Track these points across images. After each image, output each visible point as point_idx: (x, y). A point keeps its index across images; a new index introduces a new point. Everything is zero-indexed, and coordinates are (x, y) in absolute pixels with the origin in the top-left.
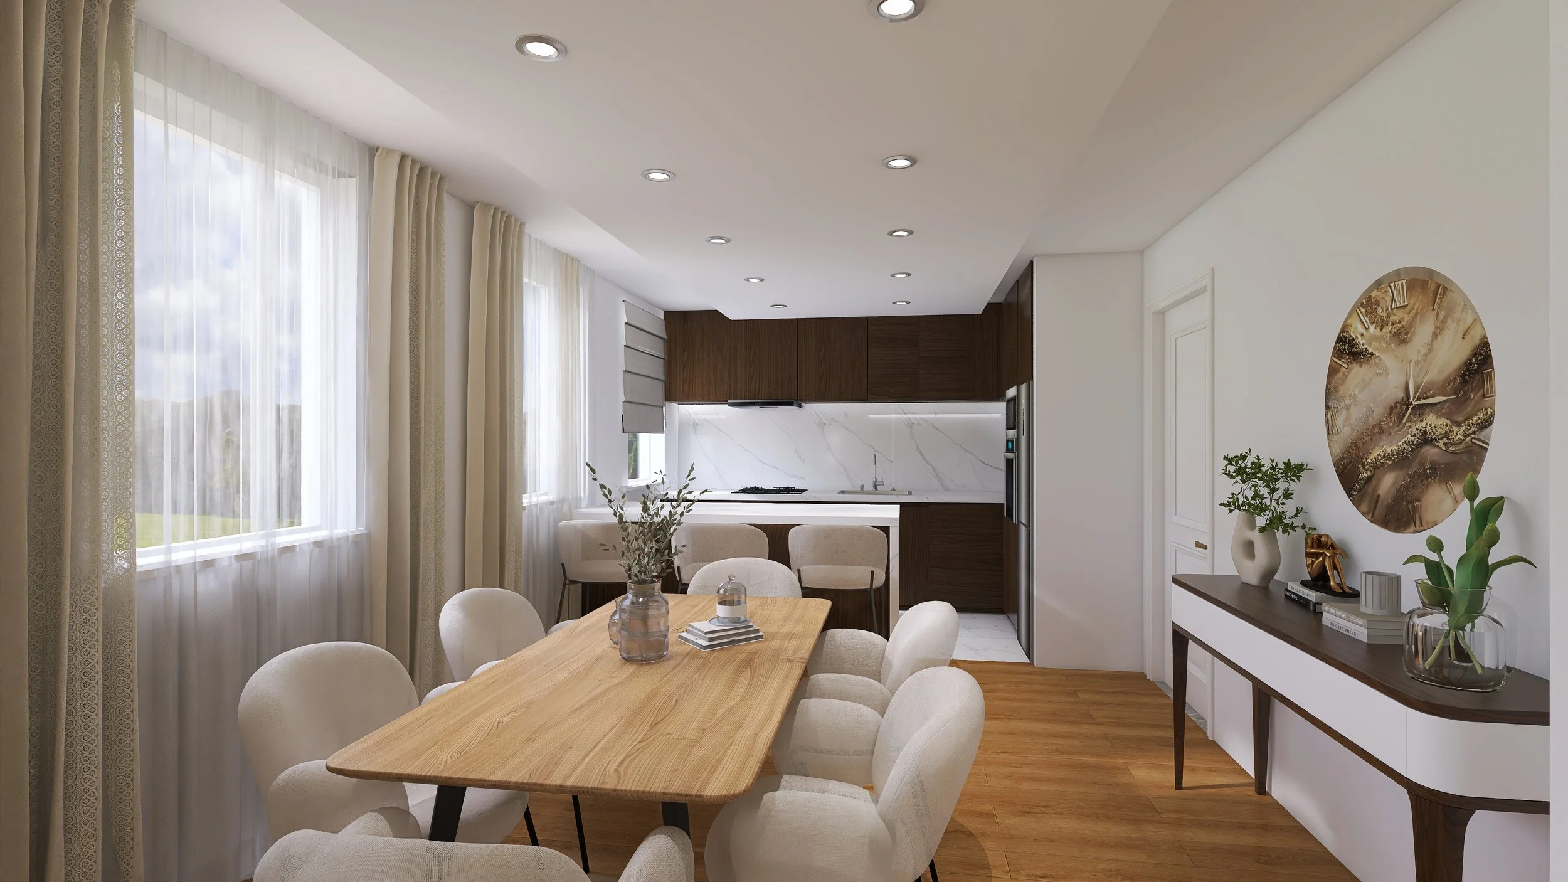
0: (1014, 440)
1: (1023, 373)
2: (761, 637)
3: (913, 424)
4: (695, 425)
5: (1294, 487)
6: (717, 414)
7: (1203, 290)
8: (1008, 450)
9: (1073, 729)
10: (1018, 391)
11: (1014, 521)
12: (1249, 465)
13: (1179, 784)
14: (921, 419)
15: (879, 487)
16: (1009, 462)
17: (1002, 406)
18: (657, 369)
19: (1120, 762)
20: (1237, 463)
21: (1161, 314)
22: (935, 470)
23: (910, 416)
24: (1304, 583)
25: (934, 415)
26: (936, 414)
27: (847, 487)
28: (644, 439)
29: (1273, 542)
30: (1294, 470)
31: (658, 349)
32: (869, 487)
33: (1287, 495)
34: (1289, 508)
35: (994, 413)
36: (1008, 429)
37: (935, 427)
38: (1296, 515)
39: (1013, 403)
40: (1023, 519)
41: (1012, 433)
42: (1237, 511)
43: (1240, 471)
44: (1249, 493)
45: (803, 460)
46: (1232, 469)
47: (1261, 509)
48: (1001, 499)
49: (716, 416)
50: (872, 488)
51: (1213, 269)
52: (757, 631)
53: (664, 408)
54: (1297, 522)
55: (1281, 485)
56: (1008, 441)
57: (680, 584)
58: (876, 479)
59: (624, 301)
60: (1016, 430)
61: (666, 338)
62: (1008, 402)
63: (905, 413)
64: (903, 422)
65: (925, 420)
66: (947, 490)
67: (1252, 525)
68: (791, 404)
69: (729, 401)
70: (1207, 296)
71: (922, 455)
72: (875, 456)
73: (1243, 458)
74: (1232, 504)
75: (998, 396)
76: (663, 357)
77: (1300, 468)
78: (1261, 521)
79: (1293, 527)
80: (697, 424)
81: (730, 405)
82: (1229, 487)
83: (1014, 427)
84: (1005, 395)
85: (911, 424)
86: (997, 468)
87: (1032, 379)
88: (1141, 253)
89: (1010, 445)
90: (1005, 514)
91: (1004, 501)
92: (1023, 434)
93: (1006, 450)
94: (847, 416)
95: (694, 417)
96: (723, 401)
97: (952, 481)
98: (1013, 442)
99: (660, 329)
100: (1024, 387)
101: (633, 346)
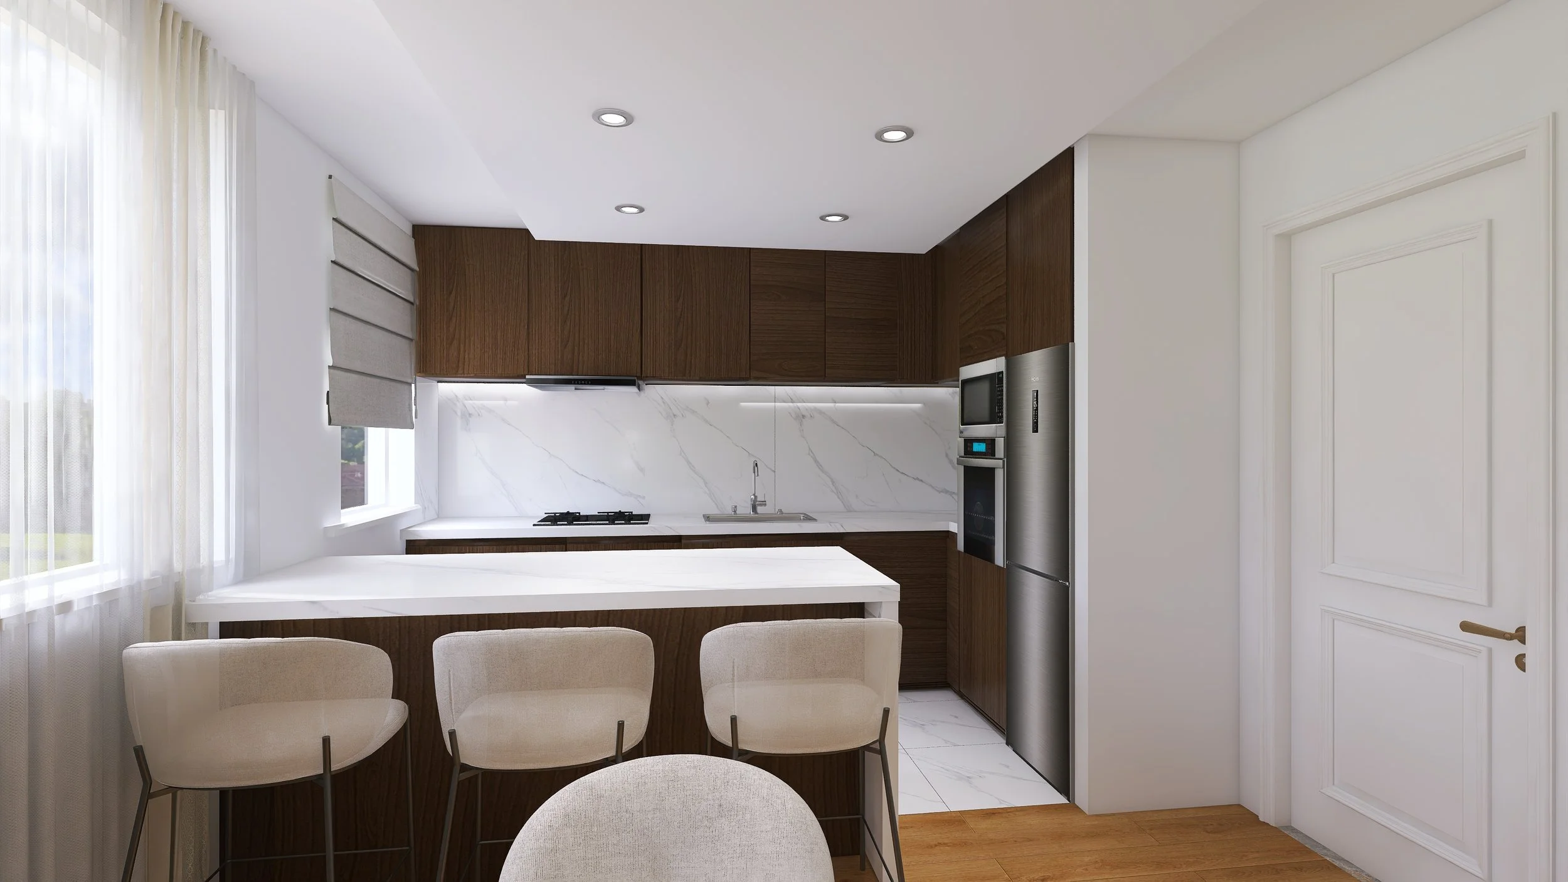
0: (1002, 441)
3: (804, 416)
4: (467, 416)
6: (506, 400)
8: (968, 451)
11: (999, 563)
14: (816, 409)
15: (760, 509)
16: (976, 474)
18: (401, 319)
21: (1286, 239)
22: (833, 482)
23: (799, 404)
25: (832, 405)
26: (835, 402)
27: (713, 511)
28: (376, 438)
31: (402, 284)
32: (745, 509)
36: (965, 423)
37: (833, 420)
41: (987, 430)
45: (645, 470)
49: (502, 402)
50: (749, 511)
51: (1555, 115)
53: (413, 385)
57: (457, 769)
58: (756, 497)
60: (1002, 425)
61: (418, 269)
62: (971, 382)
63: (792, 402)
64: (790, 414)
65: (820, 412)
66: (849, 510)
68: (630, 383)
69: (527, 377)
71: (816, 461)
72: (756, 465)
76: (412, 300)
80: (470, 415)
81: (531, 382)
83: (994, 418)
84: (957, 374)
85: (800, 417)
86: (918, 479)
87: (1073, 341)
88: (1237, 144)
89: (979, 447)
90: (961, 546)
91: (955, 527)
92: (1035, 430)
93: (962, 454)
94: (708, 403)
95: (468, 403)
96: (516, 376)
97: (857, 496)
98: (991, 443)
99: (406, 251)
100: (1038, 359)
101: (352, 267)
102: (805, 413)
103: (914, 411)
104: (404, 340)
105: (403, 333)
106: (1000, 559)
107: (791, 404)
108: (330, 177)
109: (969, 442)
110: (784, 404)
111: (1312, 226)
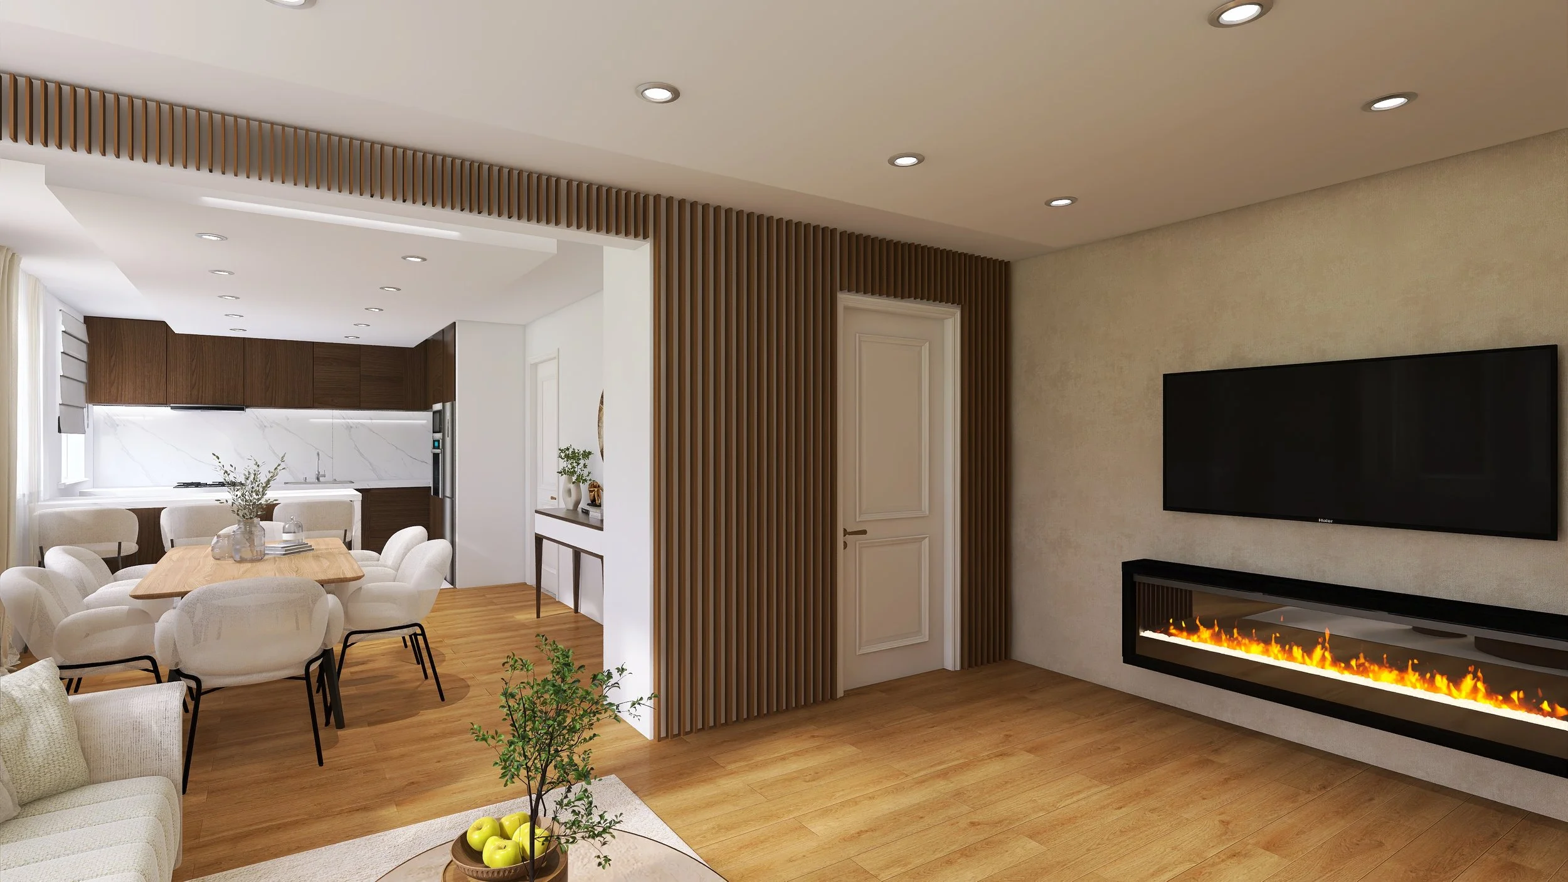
0: (441, 441)
1: (448, 394)
2: (313, 549)
3: (351, 427)
5: (587, 462)
6: (144, 416)
7: (555, 358)
8: (434, 447)
9: (484, 608)
10: (444, 407)
11: (440, 497)
12: (570, 453)
13: (538, 616)
14: (359, 423)
15: (321, 478)
16: (436, 457)
17: (429, 415)
18: (80, 372)
19: (511, 615)
20: (565, 452)
21: (535, 366)
22: (371, 464)
23: (348, 421)
24: (588, 504)
25: (369, 421)
26: (373, 420)
27: (290, 479)
29: (578, 487)
30: (587, 455)
31: (82, 353)
32: (312, 479)
33: (585, 466)
34: (585, 473)
35: (421, 420)
36: (434, 432)
37: (371, 429)
38: (588, 475)
39: (438, 415)
40: (448, 493)
41: (438, 436)
42: (564, 475)
43: (567, 456)
44: (570, 467)
46: (563, 455)
47: (574, 472)
48: (429, 483)
49: (141, 418)
50: (314, 479)
52: (311, 546)
53: (85, 408)
54: (588, 478)
55: (582, 462)
56: (434, 441)
58: (319, 472)
59: (60, 310)
60: (442, 434)
61: (88, 342)
62: (434, 413)
63: (344, 418)
64: (342, 425)
65: (363, 425)
66: (381, 479)
67: (570, 480)
68: (238, 409)
70: (556, 360)
71: (359, 451)
72: (318, 454)
73: (568, 449)
74: (562, 472)
75: (426, 407)
76: (86, 360)
77: (590, 453)
78: (574, 478)
79: (585, 480)
81: (172, 408)
82: (563, 464)
83: (440, 431)
84: (432, 408)
85: (349, 427)
86: (424, 462)
87: (455, 401)
88: (524, 327)
89: (436, 444)
90: (432, 492)
91: (431, 484)
92: (448, 436)
94: (289, 420)
95: (115, 418)
97: (384, 472)
98: (439, 442)
99: (81, 332)
100: (448, 405)
101: (67, 352)
102: (352, 425)
103: (422, 425)
104: (80, 384)
105: (81, 379)
107: (343, 420)
110: (339, 420)
111: (542, 362)
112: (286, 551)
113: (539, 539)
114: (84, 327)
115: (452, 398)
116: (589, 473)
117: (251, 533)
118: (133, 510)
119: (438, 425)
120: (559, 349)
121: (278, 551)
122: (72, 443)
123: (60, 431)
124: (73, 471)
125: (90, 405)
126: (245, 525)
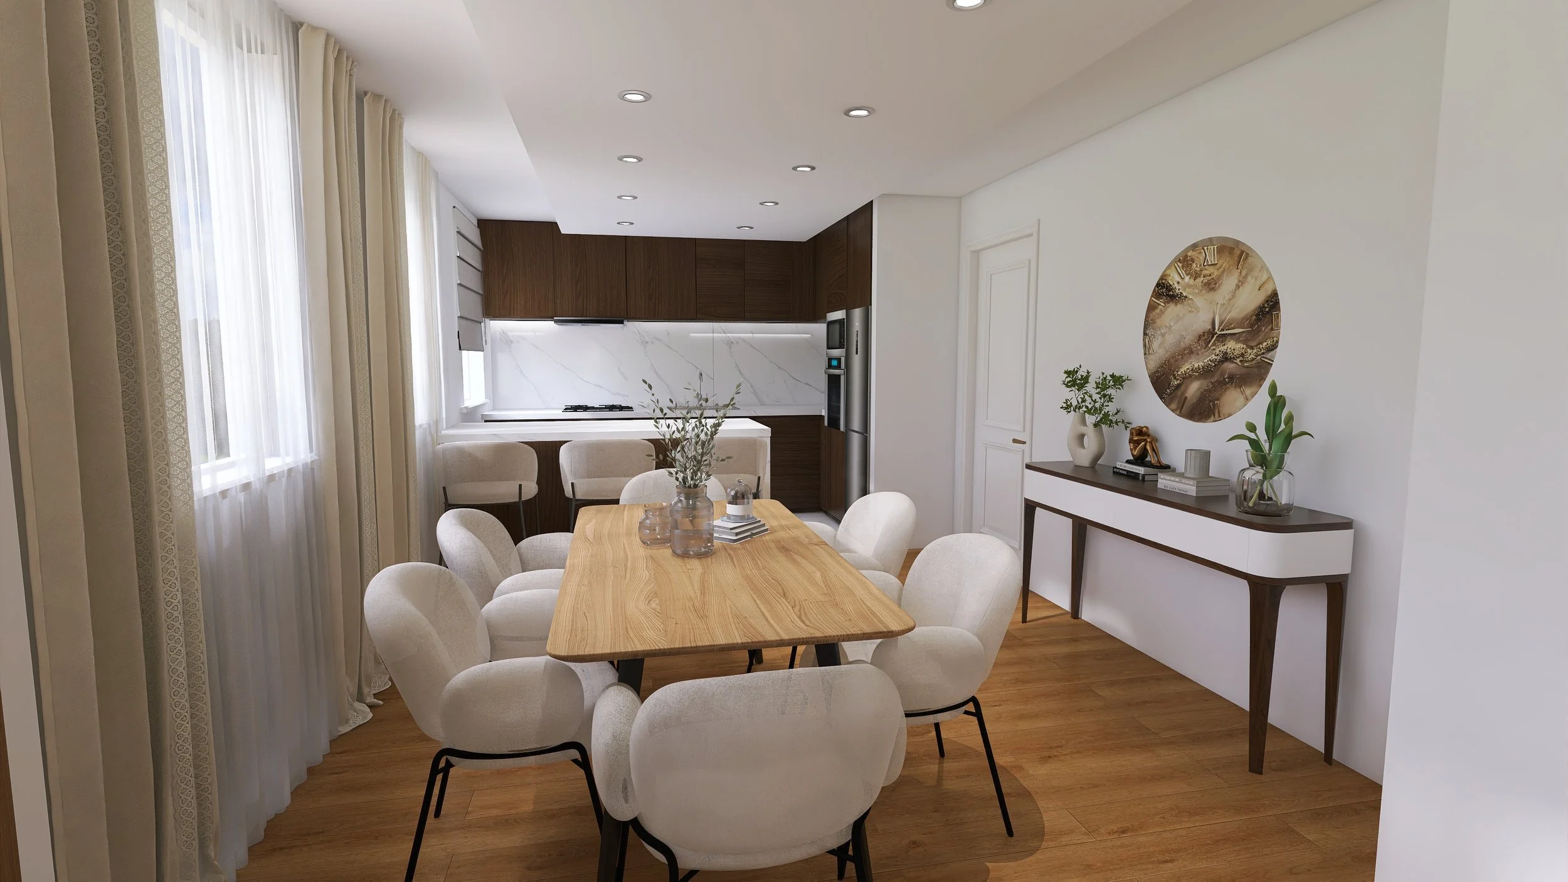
0: (843, 359)
1: (857, 297)
2: (767, 530)
3: (732, 343)
5: (1118, 393)
7: (1029, 235)
8: (830, 366)
10: (848, 315)
11: (842, 430)
12: (1081, 377)
13: (1024, 619)
14: (740, 338)
16: (832, 379)
17: (820, 326)
18: (475, 280)
20: (1070, 376)
21: (976, 254)
22: (752, 386)
23: (729, 335)
25: (751, 335)
26: (753, 334)
28: (467, 358)
29: (1101, 434)
30: (1119, 381)
31: (472, 256)
33: (1111, 399)
34: (1112, 409)
35: (804, 332)
36: (828, 348)
37: (750, 344)
38: (1116, 414)
39: (837, 325)
40: (856, 424)
41: (836, 352)
42: (1073, 412)
43: (1073, 382)
44: (1082, 399)
45: (626, 378)
46: (1066, 380)
47: (1090, 411)
48: (819, 410)
52: (764, 525)
53: (482, 323)
54: (1119, 418)
55: (1107, 392)
58: (701, 394)
60: (844, 350)
61: (481, 247)
62: (830, 324)
63: (725, 333)
64: (723, 341)
65: (744, 340)
66: (762, 404)
67: (1085, 422)
68: (620, 322)
69: (555, 318)
70: (1032, 240)
71: (740, 371)
72: (700, 375)
73: (1076, 372)
74: (1067, 407)
75: (813, 317)
76: (480, 267)
77: (1123, 379)
78: (1093, 418)
79: (1116, 422)
80: (512, 342)
81: (556, 321)
82: (1064, 394)
83: (841, 346)
84: (825, 317)
85: (730, 343)
86: (808, 384)
87: (871, 305)
88: (960, 199)
89: (834, 363)
90: (826, 424)
91: (824, 413)
92: (857, 353)
93: (827, 367)
94: (669, 334)
95: (509, 334)
96: (549, 317)
97: (768, 396)
98: (839, 360)
99: (474, 235)
100: (857, 313)
101: (463, 257)
102: (733, 341)
103: (806, 340)
104: (477, 295)
105: (475, 289)
106: (842, 428)
107: (723, 335)
108: (454, 207)
109: (830, 360)
110: (720, 335)
111: (984, 249)
112: (737, 534)
113: (1030, 508)
114: (477, 231)
115: (865, 302)
116: (1118, 412)
117: (694, 508)
118: (531, 444)
119: (839, 336)
120: (1039, 220)
121: (724, 533)
122: (473, 361)
123: (460, 349)
124: (474, 394)
125: (487, 320)
126: (687, 498)
